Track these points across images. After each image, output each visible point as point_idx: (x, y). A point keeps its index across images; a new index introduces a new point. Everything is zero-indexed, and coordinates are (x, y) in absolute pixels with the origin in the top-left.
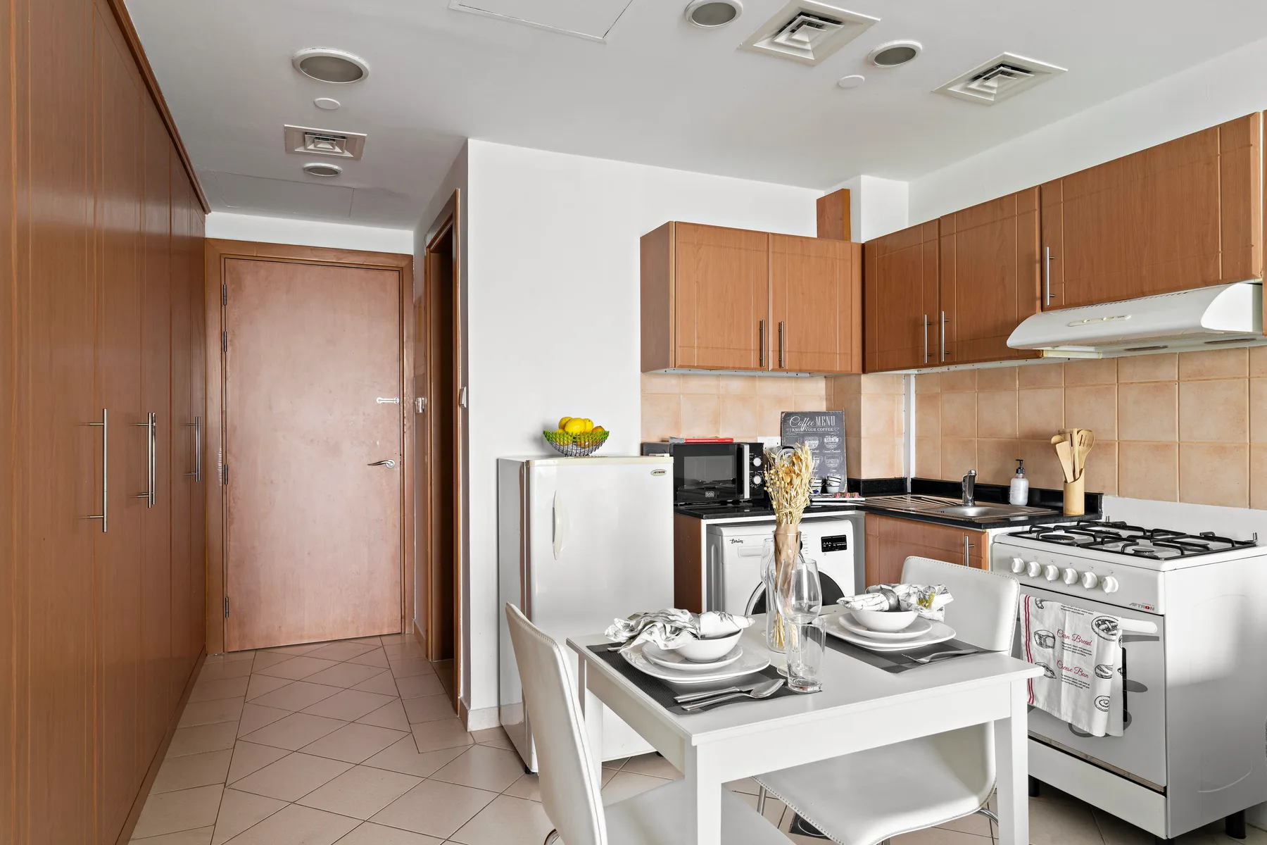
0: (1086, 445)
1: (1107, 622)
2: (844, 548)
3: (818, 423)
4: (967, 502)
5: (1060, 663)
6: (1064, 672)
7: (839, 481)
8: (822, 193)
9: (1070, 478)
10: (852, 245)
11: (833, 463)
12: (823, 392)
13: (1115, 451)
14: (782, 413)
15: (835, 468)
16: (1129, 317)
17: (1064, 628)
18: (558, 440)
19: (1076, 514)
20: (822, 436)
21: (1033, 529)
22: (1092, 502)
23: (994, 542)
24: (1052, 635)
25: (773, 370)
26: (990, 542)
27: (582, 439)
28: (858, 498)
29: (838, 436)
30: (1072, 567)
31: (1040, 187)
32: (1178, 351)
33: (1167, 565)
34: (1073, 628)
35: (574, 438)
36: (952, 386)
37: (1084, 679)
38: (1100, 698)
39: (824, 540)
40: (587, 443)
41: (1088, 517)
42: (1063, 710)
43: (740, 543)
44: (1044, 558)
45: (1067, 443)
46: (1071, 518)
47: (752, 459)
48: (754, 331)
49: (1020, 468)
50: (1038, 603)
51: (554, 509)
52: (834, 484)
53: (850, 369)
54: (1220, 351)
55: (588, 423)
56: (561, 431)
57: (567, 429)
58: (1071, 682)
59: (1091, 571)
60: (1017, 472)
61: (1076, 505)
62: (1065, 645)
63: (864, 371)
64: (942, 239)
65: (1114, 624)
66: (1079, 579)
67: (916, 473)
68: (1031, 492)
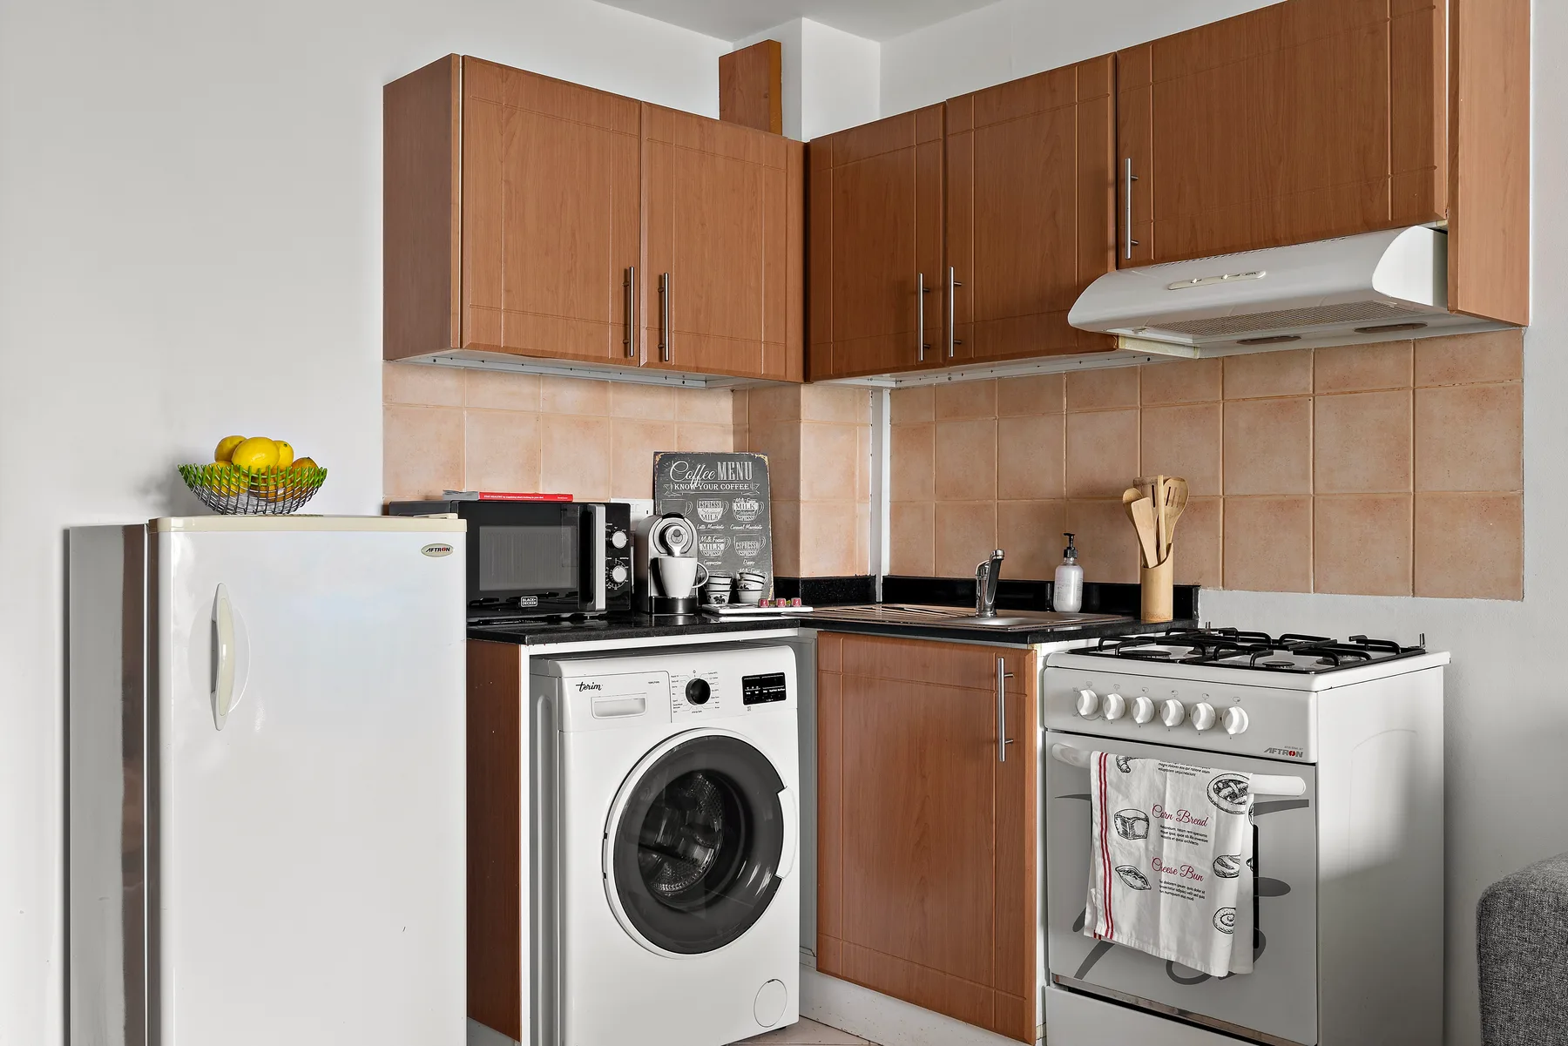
0: (1175, 505)
1: (1232, 784)
2: (781, 696)
3: (722, 475)
4: (985, 611)
5: (1156, 862)
6: (1164, 876)
7: (761, 579)
8: (728, 47)
9: (1152, 560)
10: (790, 143)
11: (749, 550)
12: (728, 418)
13: (1218, 517)
14: (656, 454)
15: (752, 559)
16: (1263, 274)
17: (1163, 801)
18: (215, 483)
19: (1163, 621)
20: (729, 498)
21: (1106, 643)
22: (1185, 598)
23: (1046, 667)
24: (1143, 816)
25: (648, 365)
26: (1040, 666)
27: (271, 482)
28: (799, 609)
29: (758, 499)
30: (1175, 697)
31: (1115, 56)
32: (1313, 345)
33: (1321, 681)
34: (1178, 800)
35: (253, 479)
36: (954, 407)
37: (1196, 884)
38: (1222, 912)
39: (748, 682)
40: (280, 492)
41: (1178, 625)
42: (1162, 942)
43: (596, 690)
44: (1130, 687)
45: (1147, 501)
46: (1156, 627)
47: (609, 535)
48: (613, 287)
49: (1070, 548)
50: (1121, 763)
51: (214, 623)
52: (753, 586)
53: (783, 373)
54: (1373, 345)
55: (282, 448)
56: (222, 465)
57: (236, 461)
58: (1175, 892)
59: (1205, 701)
60: (1065, 555)
61: (1161, 606)
62: (1166, 830)
63: (807, 378)
64: (950, 139)
65: (1242, 786)
66: (1187, 716)
67: (892, 568)
68: (1087, 589)
